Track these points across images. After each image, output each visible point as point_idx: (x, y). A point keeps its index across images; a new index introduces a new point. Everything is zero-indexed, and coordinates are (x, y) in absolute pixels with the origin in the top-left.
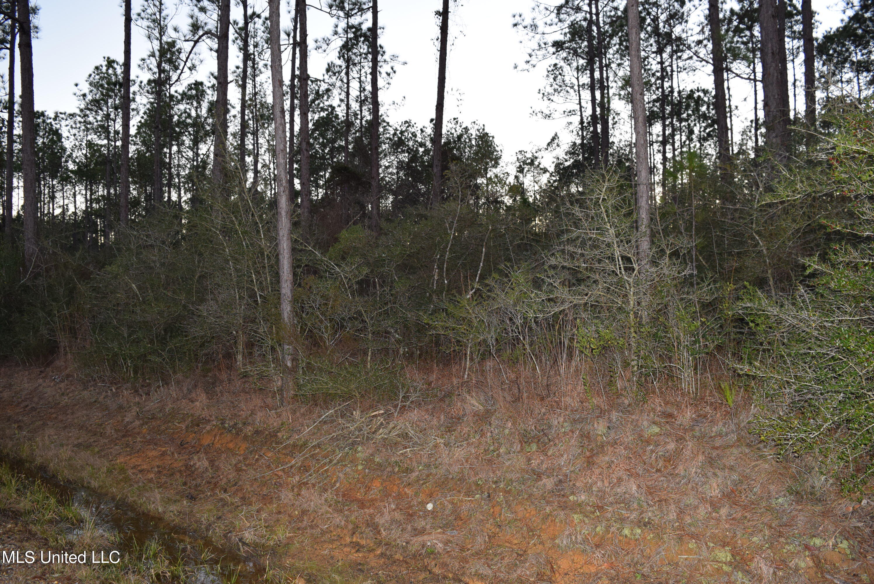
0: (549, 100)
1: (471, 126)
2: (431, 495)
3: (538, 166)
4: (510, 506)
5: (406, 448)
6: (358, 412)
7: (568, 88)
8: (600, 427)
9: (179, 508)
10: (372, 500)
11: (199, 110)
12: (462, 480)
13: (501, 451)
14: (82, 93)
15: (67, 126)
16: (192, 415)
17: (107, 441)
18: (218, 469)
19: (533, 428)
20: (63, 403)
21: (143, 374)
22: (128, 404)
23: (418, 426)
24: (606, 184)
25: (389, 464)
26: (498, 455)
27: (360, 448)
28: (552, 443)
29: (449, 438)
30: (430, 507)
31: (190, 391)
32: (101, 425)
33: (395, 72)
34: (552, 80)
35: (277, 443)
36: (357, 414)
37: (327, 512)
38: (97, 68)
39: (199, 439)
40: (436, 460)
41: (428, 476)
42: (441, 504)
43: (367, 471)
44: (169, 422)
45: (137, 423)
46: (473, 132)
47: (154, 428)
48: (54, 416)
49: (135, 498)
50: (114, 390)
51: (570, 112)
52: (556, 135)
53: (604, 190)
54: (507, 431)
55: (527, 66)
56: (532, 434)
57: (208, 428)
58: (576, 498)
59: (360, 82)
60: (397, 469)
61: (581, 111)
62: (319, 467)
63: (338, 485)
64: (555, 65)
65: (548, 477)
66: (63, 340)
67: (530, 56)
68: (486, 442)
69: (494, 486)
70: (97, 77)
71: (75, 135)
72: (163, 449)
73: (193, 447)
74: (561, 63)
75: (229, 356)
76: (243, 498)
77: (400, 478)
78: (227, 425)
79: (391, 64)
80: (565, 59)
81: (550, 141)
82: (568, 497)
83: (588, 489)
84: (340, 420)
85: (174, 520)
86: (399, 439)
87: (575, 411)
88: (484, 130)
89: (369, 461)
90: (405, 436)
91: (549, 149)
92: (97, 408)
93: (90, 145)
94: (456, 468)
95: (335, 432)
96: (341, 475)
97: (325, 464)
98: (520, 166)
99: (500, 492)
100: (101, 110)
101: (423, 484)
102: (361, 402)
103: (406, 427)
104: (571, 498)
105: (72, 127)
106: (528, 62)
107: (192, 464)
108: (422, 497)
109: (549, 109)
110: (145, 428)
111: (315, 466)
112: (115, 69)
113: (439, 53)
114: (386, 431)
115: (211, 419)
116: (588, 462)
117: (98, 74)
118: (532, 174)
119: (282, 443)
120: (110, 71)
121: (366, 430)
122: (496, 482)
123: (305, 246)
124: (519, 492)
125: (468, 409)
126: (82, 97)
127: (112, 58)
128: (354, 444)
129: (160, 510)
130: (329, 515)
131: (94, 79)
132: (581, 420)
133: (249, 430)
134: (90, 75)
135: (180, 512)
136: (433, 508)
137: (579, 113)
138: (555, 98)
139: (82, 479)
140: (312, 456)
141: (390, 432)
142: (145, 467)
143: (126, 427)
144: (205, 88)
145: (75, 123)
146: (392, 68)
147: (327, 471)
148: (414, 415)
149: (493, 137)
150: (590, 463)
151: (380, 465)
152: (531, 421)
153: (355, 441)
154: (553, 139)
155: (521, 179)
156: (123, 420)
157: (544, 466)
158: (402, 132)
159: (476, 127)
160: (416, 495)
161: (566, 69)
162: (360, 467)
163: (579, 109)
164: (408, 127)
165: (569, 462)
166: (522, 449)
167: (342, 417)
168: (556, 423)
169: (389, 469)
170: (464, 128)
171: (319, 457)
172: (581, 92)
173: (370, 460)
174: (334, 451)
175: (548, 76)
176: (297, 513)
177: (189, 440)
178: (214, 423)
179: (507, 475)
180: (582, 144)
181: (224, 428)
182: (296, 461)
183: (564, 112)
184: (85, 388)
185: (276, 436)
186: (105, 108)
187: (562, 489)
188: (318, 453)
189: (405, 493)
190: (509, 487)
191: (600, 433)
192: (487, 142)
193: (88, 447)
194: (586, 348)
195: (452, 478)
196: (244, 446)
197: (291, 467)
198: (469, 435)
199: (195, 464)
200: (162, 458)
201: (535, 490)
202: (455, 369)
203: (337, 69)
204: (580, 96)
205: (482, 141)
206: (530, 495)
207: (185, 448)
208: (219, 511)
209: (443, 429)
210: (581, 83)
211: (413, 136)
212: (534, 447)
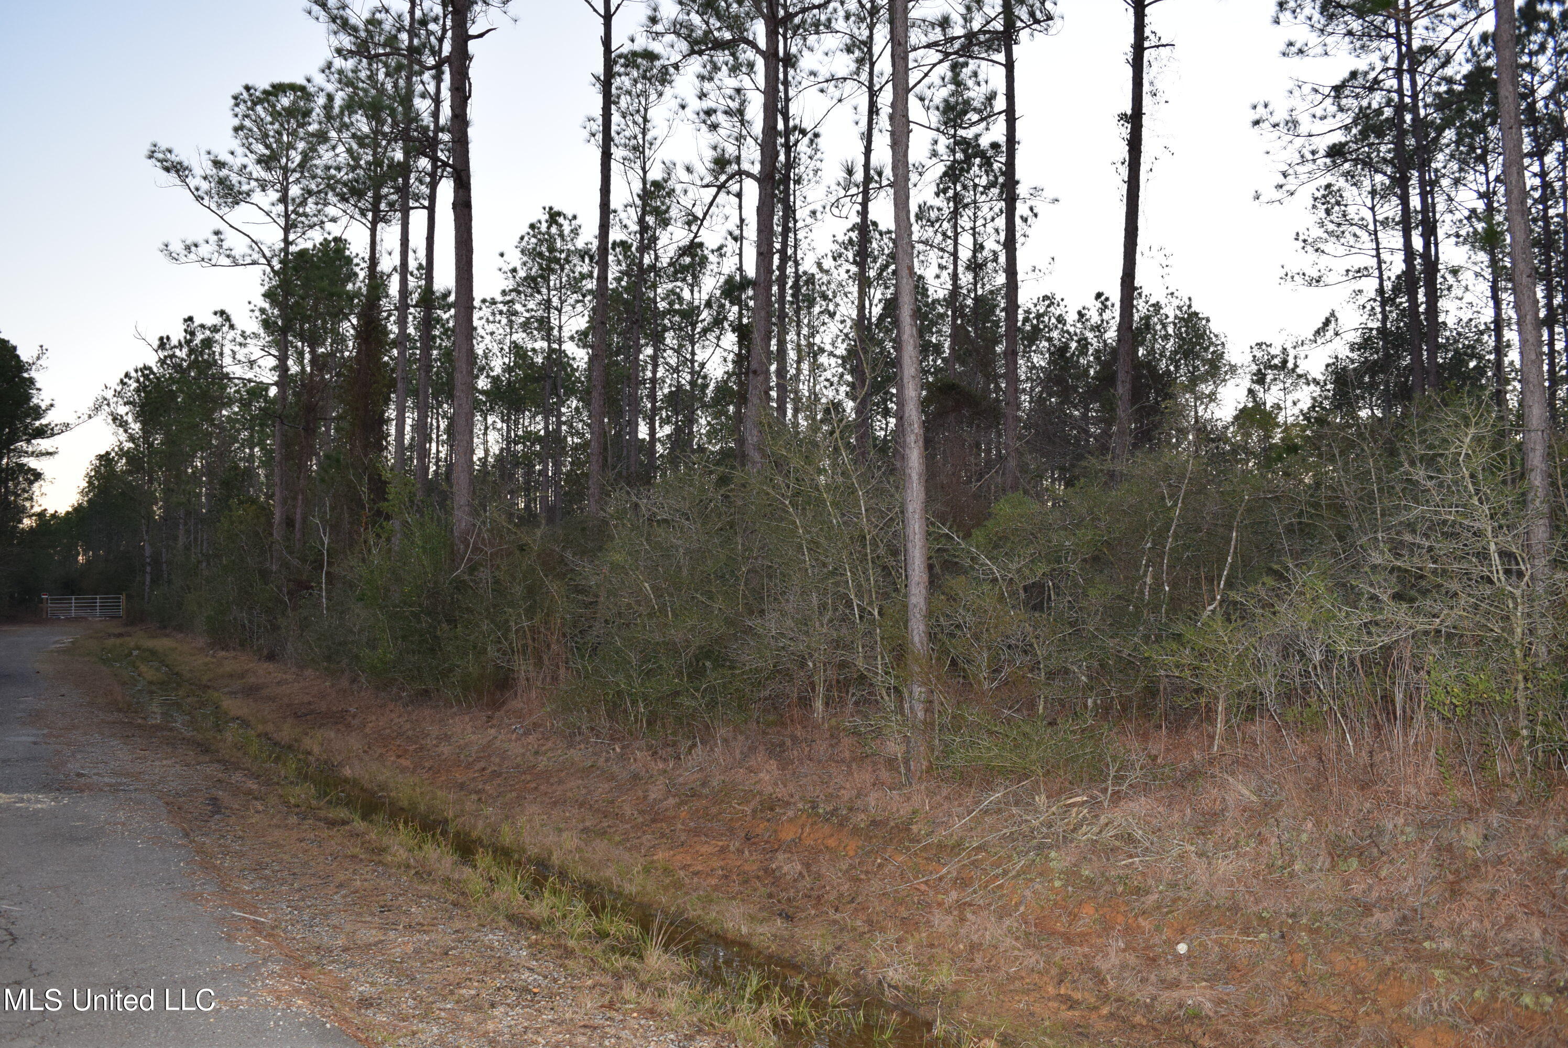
0: (1317, 250)
1: (1167, 301)
2: (1182, 931)
3: (1293, 370)
4: (1320, 952)
5: (1131, 856)
6: (1043, 797)
7: (1355, 229)
8: (1471, 836)
9: (774, 931)
10: (1082, 935)
11: (696, 289)
12: (1235, 909)
13: (1297, 867)
14: (511, 267)
15: (481, 318)
16: (760, 793)
17: (628, 826)
18: (818, 876)
19: (1350, 833)
20: (541, 767)
21: (664, 725)
22: (647, 771)
23: (1149, 823)
24: (1472, 431)
25: (1107, 879)
26: (1292, 875)
27: (1053, 854)
28: (1384, 858)
29: (1204, 844)
30: (1182, 948)
31: (745, 756)
32: (612, 802)
33: (1036, 215)
34: (1323, 214)
35: (911, 841)
36: (1041, 800)
37: (1014, 948)
38: (532, 226)
39: (776, 831)
40: (1186, 876)
41: (1174, 901)
42: (1200, 945)
43: (1070, 889)
44: (722, 801)
45: (671, 801)
46: (1170, 311)
47: (697, 810)
48: (533, 785)
49: (699, 912)
50: (618, 750)
51: (1359, 271)
52: (1333, 314)
53: (1468, 440)
54: (1304, 837)
55: (1278, 195)
56: (1349, 843)
57: (790, 813)
58: (1434, 946)
59: (974, 235)
60: (1120, 889)
61: (1379, 268)
62: (987, 881)
63: (1022, 909)
64: (1328, 186)
65: (1385, 910)
66: (523, 668)
67: (1285, 175)
68: (1269, 853)
69: (1290, 921)
70: (534, 240)
71: (492, 334)
72: (720, 843)
73: (767, 842)
74: (1341, 182)
75: (805, 702)
76: (870, 922)
77: (1127, 903)
78: (821, 811)
79: (1029, 203)
80: (1346, 174)
81: (1321, 325)
82: (1420, 944)
83: (1456, 931)
84: (1014, 810)
85: (769, 947)
86: (1117, 843)
87: (1424, 808)
88: (1190, 307)
89: (1071, 875)
90: (1130, 839)
91: (1319, 341)
92: (598, 776)
93: (517, 349)
94: (1222, 891)
95: (1007, 827)
96: (1028, 893)
97: (997, 877)
98: (1259, 370)
99: (1301, 930)
100: (539, 292)
101: (1167, 913)
102: (1046, 784)
103: (1129, 824)
104: (1427, 944)
105: (488, 321)
106: (1281, 187)
107: (774, 866)
108: (1167, 933)
109: (1317, 267)
110: (684, 811)
111: (980, 880)
112: (561, 226)
113: (1125, 186)
114: (1096, 829)
115: (792, 800)
116: (1453, 891)
117: (534, 236)
118: (1281, 386)
119: (918, 841)
120: (554, 230)
121: (1059, 828)
122: (1293, 916)
123: (939, 527)
124: (1336, 932)
125: (1231, 799)
126: (510, 275)
127: (555, 209)
128: (1040, 847)
129: (744, 930)
130: (1016, 953)
131: (528, 243)
132: (1435, 824)
133: (861, 819)
134: (522, 238)
135: (775, 936)
136: (1189, 950)
137: (1376, 273)
138: (1328, 247)
139: (609, 881)
140: (973, 863)
141: (1101, 831)
142: (700, 868)
143: (652, 807)
144: (706, 252)
145: (493, 314)
146: (1031, 209)
147: (1001, 887)
148: (1140, 805)
149: (1208, 320)
150: (1455, 891)
151: (1091, 881)
152: (1348, 822)
153: (1042, 843)
154: (1327, 323)
155: (1261, 395)
156: (645, 797)
157: (1375, 894)
158: (1039, 316)
159: (1176, 302)
160: (1158, 929)
161: (1350, 193)
162: (1057, 884)
163: (1375, 266)
164: (1049, 306)
165: (1419, 890)
166: (1333, 867)
167: (1017, 804)
168: (1391, 826)
169: (1107, 888)
170: (1153, 305)
171: (986, 865)
172: (1380, 234)
173: (1074, 873)
174: (1010, 857)
175: (1314, 207)
176: (961, 947)
177: (758, 831)
178: (800, 806)
179: (1311, 904)
180: (1382, 331)
181: (818, 815)
182: (949, 869)
183: (1348, 271)
184: (571, 746)
185: (909, 830)
186: (544, 291)
187: (1409, 932)
188: (982, 860)
189: (1139, 927)
190: (1317, 924)
191: (1470, 845)
192: (1195, 329)
193: (603, 833)
194: (1444, 704)
195: (1216, 907)
196: (853, 845)
197: (941, 879)
198: (1237, 842)
199: (779, 868)
200: (723, 856)
201: (1362, 929)
202: (1191, 735)
203: (933, 215)
204: (1378, 243)
205: (1187, 326)
206: (1355, 938)
207: (754, 843)
208: (835, 937)
209: (1190, 829)
210: (1380, 218)
211: (1059, 322)
212: (1354, 863)
